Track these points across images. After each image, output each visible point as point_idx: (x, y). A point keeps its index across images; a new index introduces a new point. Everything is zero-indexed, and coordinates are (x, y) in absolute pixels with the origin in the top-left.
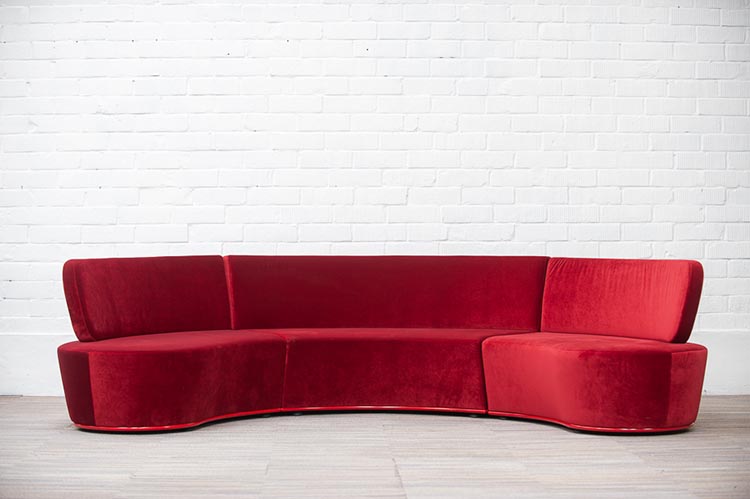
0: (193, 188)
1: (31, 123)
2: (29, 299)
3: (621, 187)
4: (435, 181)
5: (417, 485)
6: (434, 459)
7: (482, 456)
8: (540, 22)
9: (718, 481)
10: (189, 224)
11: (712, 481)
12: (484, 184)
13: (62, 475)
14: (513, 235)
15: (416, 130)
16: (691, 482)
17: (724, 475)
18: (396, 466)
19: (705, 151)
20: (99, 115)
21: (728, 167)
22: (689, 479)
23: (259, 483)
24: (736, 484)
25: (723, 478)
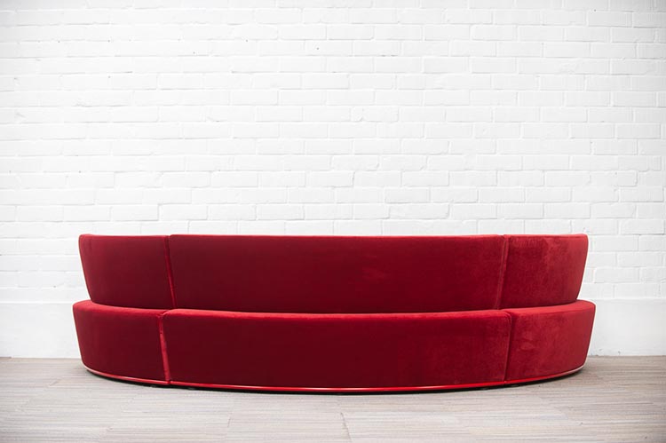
0: (163, 172)
1: (18, 114)
2: (17, 271)
3: (544, 171)
4: (378, 165)
5: (363, 437)
6: (379, 413)
7: (420, 411)
8: (472, 24)
9: (631, 433)
10: (159, 205)
11: (625, 433)
12: (422, 168)
13: (46, 428)
14: (448, 214)
15: (361, 121)
16: (607, 433)
17: (636, 427)
18: (344, 420)
19: (618, 138)
20: (79, 108)
21: (639, 152)
22: (605, 431)
23: (222, 435)
24: (646, 435)
25: (636, 430)
